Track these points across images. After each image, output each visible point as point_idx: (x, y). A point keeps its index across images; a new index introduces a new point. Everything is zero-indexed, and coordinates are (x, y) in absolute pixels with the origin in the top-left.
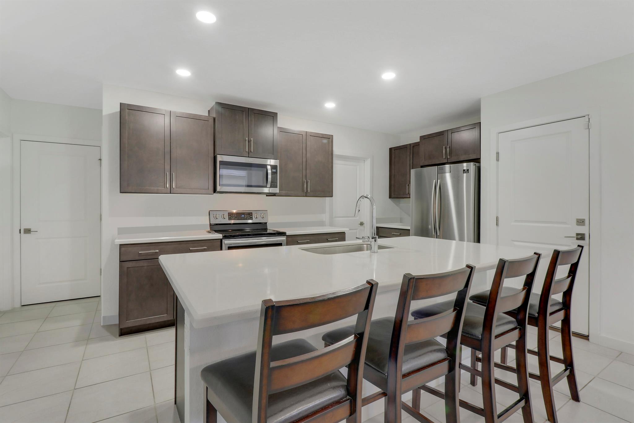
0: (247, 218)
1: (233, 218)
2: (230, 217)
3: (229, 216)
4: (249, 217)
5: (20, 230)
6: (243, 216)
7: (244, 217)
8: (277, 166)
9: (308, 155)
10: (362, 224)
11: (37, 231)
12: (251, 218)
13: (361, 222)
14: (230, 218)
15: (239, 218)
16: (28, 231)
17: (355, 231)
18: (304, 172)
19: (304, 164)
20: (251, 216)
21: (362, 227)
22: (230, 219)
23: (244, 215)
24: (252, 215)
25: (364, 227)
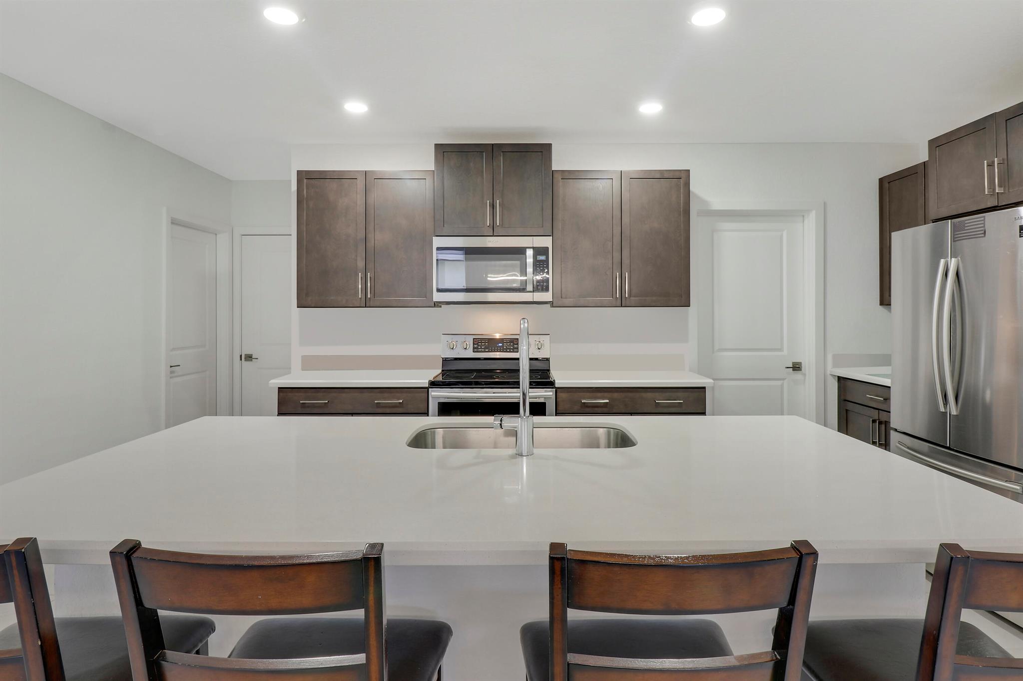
0: (507, 349)
1: (481, 348)
2: (476, 346)
3: (474, 344)
4: (512, 348)
5: (241, 355)
6: (500, 345)
7: (503, 346)
8: (548, 248)
9: (626, 220)
10: (796, 367)
11: (257, 359)
12: (516, 348)
13: (793, 363)
14: (475, 348)
15: (492, 350)
16: (249, 358)
17: (779, 383)
18: (617, 255)
19: (617, 239)
20: (516, 346)
21: (798, 376)
22: (475, 350)
23: (503, 343)
24: (518, 344)
25: (805, 375)
